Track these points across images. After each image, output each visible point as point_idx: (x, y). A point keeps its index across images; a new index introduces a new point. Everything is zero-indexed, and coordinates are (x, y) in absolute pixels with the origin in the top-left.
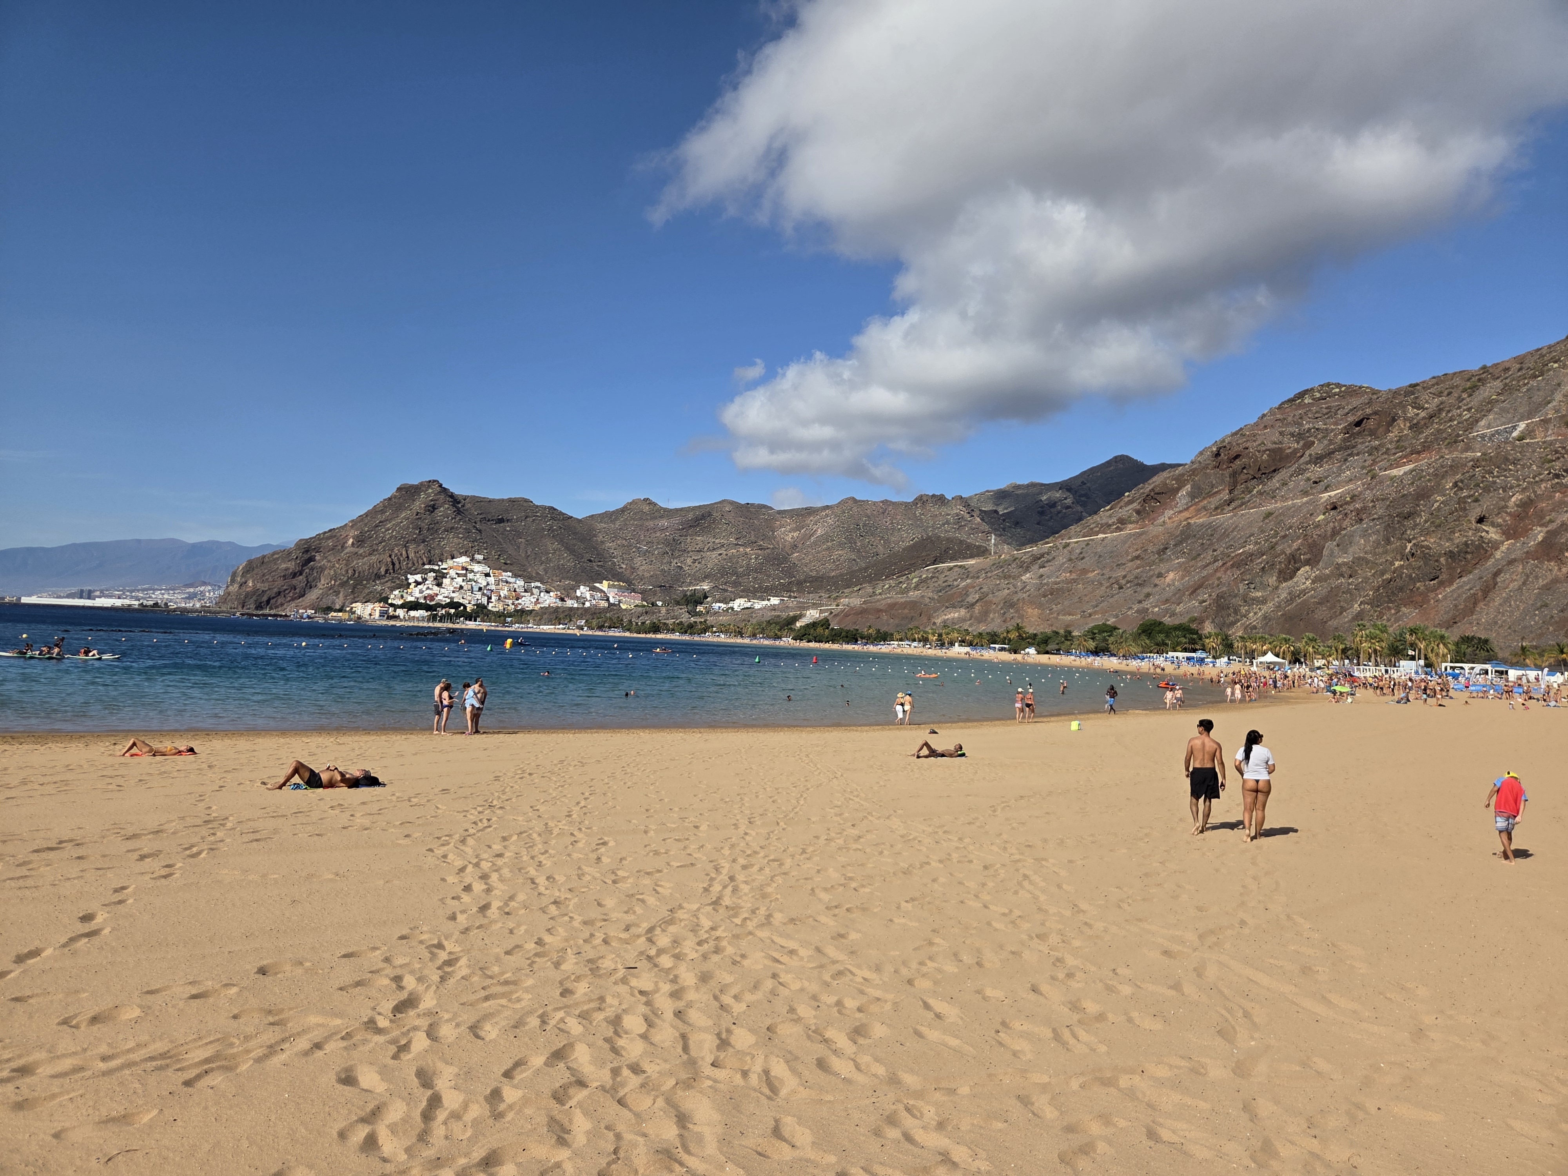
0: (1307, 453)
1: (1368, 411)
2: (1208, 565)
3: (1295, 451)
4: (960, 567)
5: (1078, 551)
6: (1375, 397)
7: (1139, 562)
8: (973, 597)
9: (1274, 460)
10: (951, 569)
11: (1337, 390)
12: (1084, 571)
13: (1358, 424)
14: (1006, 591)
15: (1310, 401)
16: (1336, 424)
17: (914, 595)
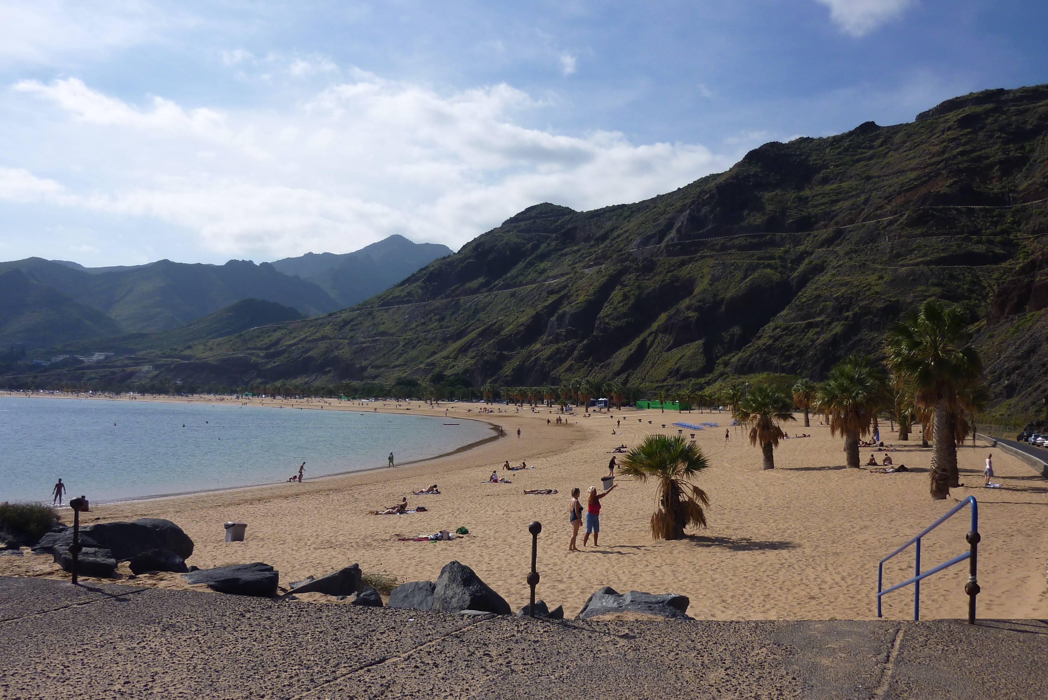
0: (535, 252)
3: (527, 250)
6: (575, 216)
9: (513, 255)
11: (551, 208)
15: (536, 215)
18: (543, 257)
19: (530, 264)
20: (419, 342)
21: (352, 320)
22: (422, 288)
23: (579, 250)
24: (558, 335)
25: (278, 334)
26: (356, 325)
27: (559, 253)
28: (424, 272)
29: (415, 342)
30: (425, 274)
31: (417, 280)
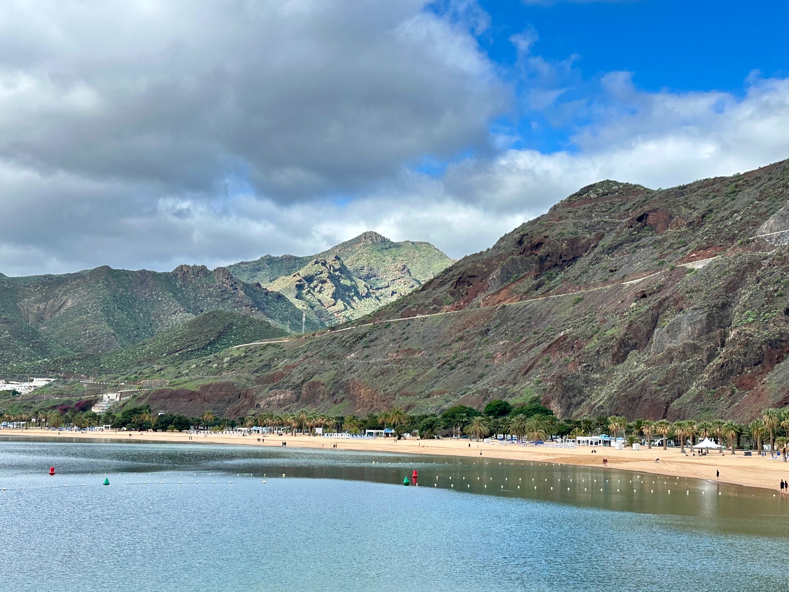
0: (601, 243)
1: (646, 208)
2: (532, 347)
3: (589, 242)
4: (274, 346)
5: (400, 331)
6: (650, 196)
7: (463, 343)
8: (296, 379)
9: (572, 249)
10: (264, 348)
11: (616, 187)
12: (410, 351)
13: (640, 219)
14: (333, 372)
15: (595, 196)
16: (620, 217)
17: (228, 377)
18: (611, 250)
19: (598, 260)
20: (459, 362)
21: (365, 335)
22: (453, 294)
23: (665, 240)
24: (670, 351)
25: (268, 354)
26: (371, 341)
27: (635, 244)
28: (451, 273)
29: (453, 363)
30: (453, 276)
31: (442, 284)
